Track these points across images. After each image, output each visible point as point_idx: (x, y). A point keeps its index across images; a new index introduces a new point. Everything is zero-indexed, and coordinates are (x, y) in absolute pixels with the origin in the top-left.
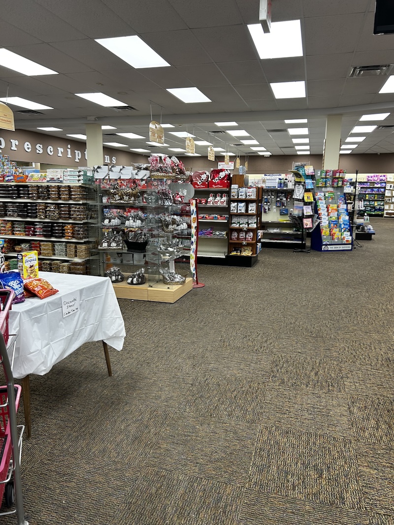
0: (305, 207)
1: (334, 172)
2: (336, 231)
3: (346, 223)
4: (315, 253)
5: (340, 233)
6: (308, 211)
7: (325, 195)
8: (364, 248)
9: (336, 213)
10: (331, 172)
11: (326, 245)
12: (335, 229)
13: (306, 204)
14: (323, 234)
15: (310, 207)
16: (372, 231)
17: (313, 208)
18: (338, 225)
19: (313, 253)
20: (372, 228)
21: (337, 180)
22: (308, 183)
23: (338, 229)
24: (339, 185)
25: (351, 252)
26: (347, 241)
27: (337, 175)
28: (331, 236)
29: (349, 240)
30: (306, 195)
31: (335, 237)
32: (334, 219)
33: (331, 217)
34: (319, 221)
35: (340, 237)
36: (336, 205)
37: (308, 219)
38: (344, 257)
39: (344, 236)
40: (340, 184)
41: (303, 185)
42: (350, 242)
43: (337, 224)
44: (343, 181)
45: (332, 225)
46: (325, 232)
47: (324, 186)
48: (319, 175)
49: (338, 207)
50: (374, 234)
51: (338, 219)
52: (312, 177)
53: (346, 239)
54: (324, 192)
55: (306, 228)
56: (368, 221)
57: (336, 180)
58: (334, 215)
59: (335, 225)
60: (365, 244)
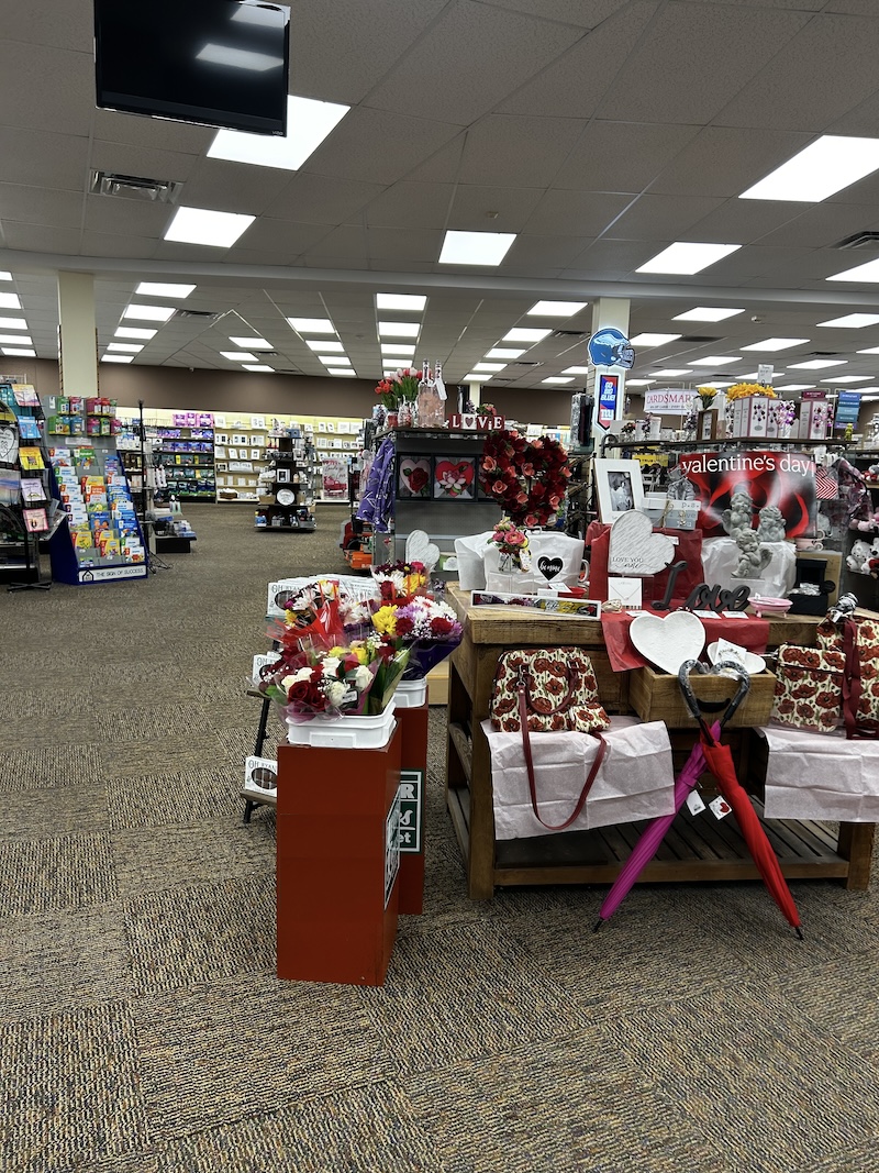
0: (24, 483)
1: (89, 403)
2: (106, 536)
3: (127, 517)
4: (62, 590)
5: (118, 541)
6: (34, 491)
7: (72, 455)
8: (174, 571)
9: (104, 495)
10: (82, 403)
11: (88, 569)
12: (104, 532)
13: (26, 475)
14: (77, 544)
15: (38, 481)
16: (189, 532)
17: (46, 485)
18: (111, 522)
19: (57, 589)
20: (188, 527)
21: (97, 422)
22: (25, 424)
23: (111, 532)
24: (103, 433)
25: (146, 580)
26: (135, 557)
27: (97, 410)
28: (98, 549)
29: (139, 554)
30: (24, 454)
31: (107, 549)
32: (99, 508)
33: (92, 505)
34: (64, 514)
35: (117, 549)
36: (102, 478)
37: (36, 511)
38: (129, 594)
39: (127, 546)
40: (105, 430)
41: (13, 430)
42: (143, 559)
43: (107, 520)
44: (112, 425)
45: (97, 523)
46: (82, 541)
47: (68, 433)
48: (53, 407)
49: (106, 482)
50: (194, 539)
51: (110, 509)
52: (36, 412)
53: (131, 554)
54: (71, 448)
55: (33, 532)
56: (179, 512)
57: (94, 420)
58: (99, 501)
59: (105, 524)
60: (176, 562)
